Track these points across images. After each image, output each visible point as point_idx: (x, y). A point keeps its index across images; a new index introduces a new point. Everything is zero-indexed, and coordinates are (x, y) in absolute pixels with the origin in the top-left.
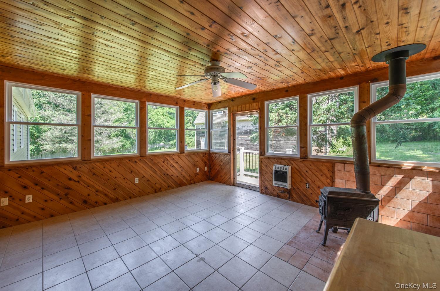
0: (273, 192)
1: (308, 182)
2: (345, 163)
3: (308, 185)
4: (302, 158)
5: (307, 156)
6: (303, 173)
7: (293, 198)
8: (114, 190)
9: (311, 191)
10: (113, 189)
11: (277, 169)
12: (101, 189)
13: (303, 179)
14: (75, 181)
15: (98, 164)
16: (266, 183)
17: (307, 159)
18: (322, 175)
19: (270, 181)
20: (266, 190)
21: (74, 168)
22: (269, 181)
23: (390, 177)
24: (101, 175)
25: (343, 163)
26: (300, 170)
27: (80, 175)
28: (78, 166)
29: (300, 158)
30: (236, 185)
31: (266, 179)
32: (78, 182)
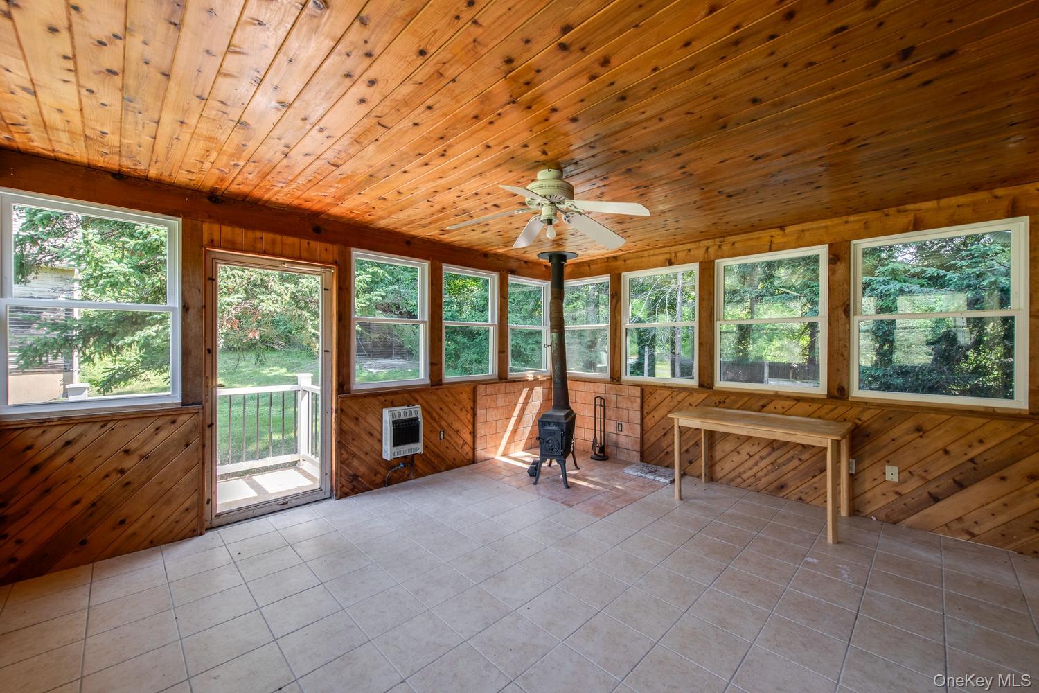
0: (373, 478)
1: (443, 428)
2: (486, 384)
3: (442, 433)
4: (435, 385)
5: (441, 380)
6: (435, 415)
7: (417, 471)
9: (447, 444)
11: (397, 418)
13: (435, 425)
16: (354, 464)
17: (441, 385)
18: (461, 410)
19: (367, 453)
20: (355, 483)
22: (363, 456)
23: (520, 392)
25: (484, 384)
26: (430, 410)
29: (432, 385)
30: (216, 522)
31: (354, 456)
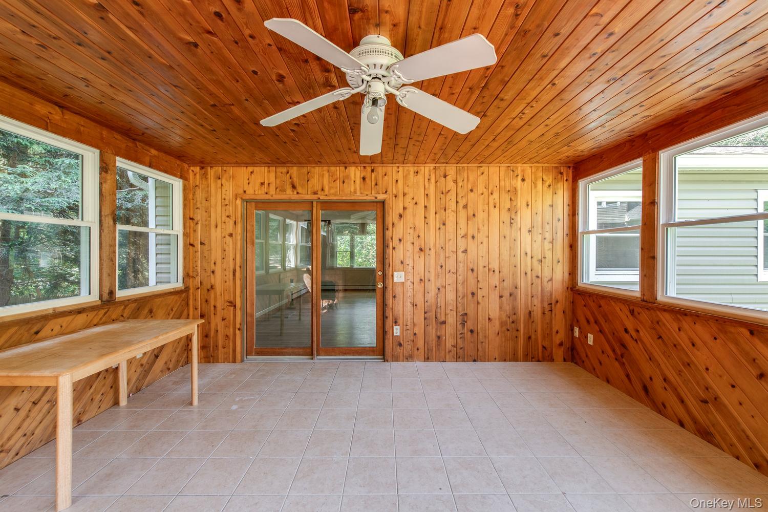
8: (702, 401)
10: (701, 399)
12: (672, 379)
14: (632, 337)
15: (667, 315)
21: (630, 310)
24: (672, 345)
27: (639, 329)
28: (637, 310)
32: (636, 340)
